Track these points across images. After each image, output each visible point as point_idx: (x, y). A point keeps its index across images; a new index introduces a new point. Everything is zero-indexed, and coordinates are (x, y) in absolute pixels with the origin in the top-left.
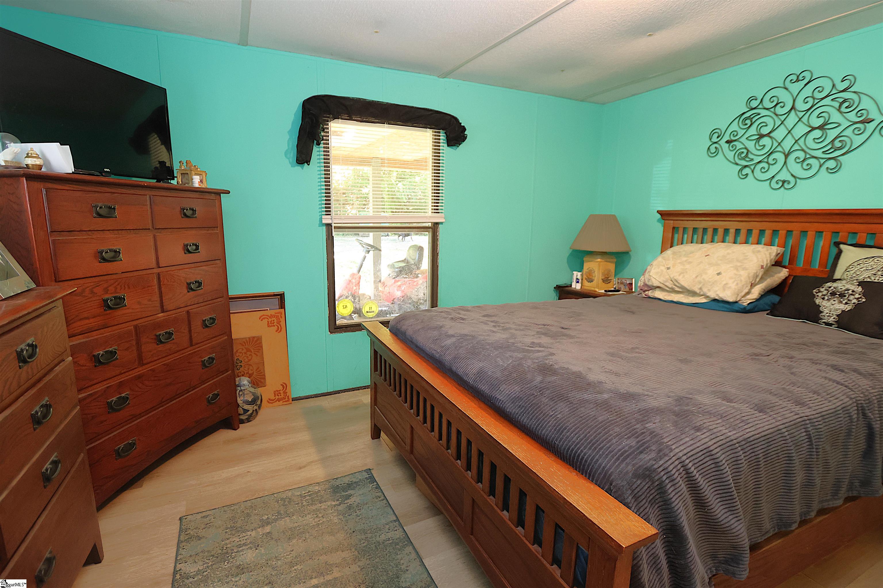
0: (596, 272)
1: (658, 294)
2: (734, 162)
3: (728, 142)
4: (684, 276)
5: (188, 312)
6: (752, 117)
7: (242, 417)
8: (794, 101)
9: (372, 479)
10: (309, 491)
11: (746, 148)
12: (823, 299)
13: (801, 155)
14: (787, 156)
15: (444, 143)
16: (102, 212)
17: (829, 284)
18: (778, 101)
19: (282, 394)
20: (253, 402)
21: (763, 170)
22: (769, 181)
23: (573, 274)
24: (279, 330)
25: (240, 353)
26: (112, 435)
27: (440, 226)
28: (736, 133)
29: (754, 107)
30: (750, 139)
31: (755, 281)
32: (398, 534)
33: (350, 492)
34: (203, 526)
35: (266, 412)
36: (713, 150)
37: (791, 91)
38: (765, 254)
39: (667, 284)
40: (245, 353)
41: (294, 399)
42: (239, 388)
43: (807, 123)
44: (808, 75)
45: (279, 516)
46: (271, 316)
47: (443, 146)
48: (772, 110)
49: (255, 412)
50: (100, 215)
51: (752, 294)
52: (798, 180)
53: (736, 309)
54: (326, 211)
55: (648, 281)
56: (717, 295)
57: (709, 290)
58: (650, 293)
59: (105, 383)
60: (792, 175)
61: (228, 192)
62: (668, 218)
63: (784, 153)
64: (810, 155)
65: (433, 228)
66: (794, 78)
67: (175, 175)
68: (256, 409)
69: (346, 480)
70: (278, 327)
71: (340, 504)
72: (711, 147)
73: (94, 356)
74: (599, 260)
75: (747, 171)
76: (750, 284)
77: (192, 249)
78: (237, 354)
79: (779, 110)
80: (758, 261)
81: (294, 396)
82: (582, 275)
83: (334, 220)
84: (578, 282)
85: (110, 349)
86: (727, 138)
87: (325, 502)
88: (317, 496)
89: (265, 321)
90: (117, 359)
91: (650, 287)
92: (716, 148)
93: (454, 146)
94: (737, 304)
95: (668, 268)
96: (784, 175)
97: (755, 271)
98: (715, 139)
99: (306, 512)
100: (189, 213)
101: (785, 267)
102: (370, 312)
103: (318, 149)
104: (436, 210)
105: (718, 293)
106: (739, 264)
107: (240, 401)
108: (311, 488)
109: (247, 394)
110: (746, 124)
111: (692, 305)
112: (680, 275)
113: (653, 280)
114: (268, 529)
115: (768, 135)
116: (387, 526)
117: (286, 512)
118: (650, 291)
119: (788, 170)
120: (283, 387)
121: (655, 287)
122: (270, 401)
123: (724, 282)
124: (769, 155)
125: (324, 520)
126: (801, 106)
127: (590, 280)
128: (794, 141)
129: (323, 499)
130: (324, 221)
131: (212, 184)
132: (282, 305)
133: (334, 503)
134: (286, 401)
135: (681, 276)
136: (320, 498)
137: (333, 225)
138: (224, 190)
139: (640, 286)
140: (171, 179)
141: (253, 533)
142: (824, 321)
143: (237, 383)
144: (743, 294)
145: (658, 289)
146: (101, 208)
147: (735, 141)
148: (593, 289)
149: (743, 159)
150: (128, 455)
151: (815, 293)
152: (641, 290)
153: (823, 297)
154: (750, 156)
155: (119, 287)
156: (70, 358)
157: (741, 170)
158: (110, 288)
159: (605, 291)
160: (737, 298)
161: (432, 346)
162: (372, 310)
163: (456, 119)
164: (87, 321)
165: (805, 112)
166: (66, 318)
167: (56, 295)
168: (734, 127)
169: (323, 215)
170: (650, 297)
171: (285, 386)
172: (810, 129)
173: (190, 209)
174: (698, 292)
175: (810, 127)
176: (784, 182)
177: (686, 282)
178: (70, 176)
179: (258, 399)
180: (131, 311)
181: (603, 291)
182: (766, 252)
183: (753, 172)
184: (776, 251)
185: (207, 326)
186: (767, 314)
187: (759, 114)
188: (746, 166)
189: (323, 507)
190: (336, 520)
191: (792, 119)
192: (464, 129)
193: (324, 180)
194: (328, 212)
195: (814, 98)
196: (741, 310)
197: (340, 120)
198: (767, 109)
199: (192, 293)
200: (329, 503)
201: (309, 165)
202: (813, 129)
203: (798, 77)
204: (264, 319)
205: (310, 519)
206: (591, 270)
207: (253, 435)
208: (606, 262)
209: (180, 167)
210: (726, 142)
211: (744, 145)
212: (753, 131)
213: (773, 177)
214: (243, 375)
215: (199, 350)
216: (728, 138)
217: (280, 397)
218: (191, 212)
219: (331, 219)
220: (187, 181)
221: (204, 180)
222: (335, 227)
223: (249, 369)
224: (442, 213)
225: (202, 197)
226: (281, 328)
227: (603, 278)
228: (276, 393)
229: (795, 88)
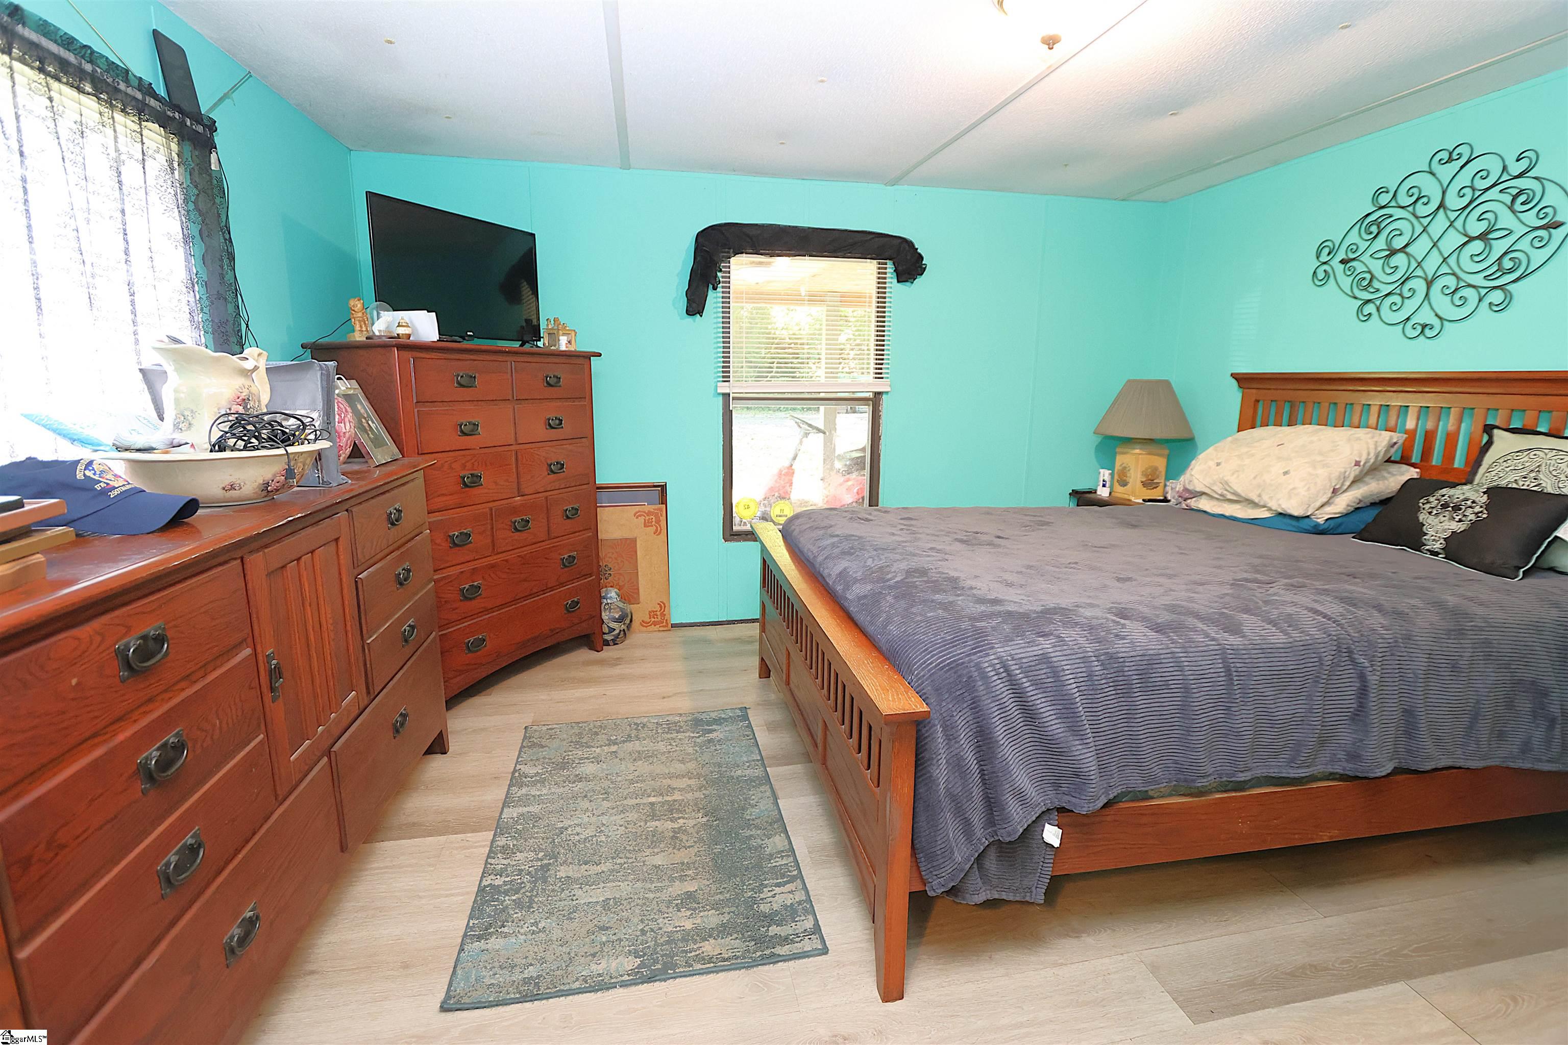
0: (1132, 471)
1: (1204, 504)
2: (1350, 293)
3: (1343, 262)
4: (1238, 476)
5: (546, 498)
6: (1380, 220)
7: (606, 637)
8: (1444, 193)
9: (745, 717)
10: (668, 721)
11: (1370, 272)
12: (1430, 513)
13: (1451, 282)
14: (1429, 284)
15: (892, 278)
16: (463, 382)
17: (1444, 491)
18: (1420, 194)
19: (659, 617)
20: (620, 620)
21: (1394, 308)
22: (1401, 326)
23: (1100, 473)
24: (657, 532)
25: (610, 558)
26: (464, 625)
27: (884, 396)
28: (1355, 247)
29: (1383, 205)
30: (1376, 256)
31: (1343, 485)
32: (758, 772)
33: (714, 727)
34: (547, 737)
35: (637, 637)
36: (1321, 275)
37: (1440, 178)
38: (1367, 443)
39: (1215, 488)
40: (616, 559)
41: (673, 626)
42: (605, 600)
43: (1462, 231)
44: (1465, 151)
45: (629, 739)
46: (649, 513)
47: (891, 283)
48: (1411, 209)
49: (622, 633)
50: (461, 385)
51: (1336, 505)
52: (1445, 323)
53: (1308, 528)
54: (723, 377)
55: (1189, 484)
56: (1279, 505)
57: (1271, 498)
58: (1193, 503)
59: (459, 567)
60: (1437, 315)
61: (599, 355)
62: (1250, 386)
63: (1426, 280)
64: (1465, 282)
65: (874, 400)
66: (1445, 155)
67: (542, 335)
68: (624, 630)
69: (713, 715)
70: (657, 528)
71: (699, 737)
72: (1317, 270)
73: (449, 536)
74: (1137, 451)
75: (1370, 308)
76: (1332, 489)
77: (555, 424)
78: (607, 559)
79: (1422, 210)
80: (1351, 454)
81: (674, 621)
82: (1112, 475)
83: (733, 388)
84: (1104, 486)
85: (465, 531)
86: (1341, 255)
87: (683, 732)
88: (676, 726)
89: (642, 519)
90: (471, 542)
91: (1192, 493)
92: (1325, 271)
93: (907, 281)
94: (1307, 520)
95: (1218, 464)
96: (1426, 316)
97: (1343, 470)
98: (1324, 258)
99: (659, 739)
100: (552, 381)
101: (1414, 465)
102: (780, 516)
103: (715, 295)
104: (879, 375)
105: (1280, 502)
106: (1319, 458)
107: (605, 616)
108: (670, 718)
109: (614, 609)
110: (1371, 233)
111: (1250, 521)
112: (1233, 474)
113: (1195, 481)
114: (614, 748)
115: (1403, 250)
116: (748, 764)
117: (637, 736)
118: (1194, 499)
119: (1432, 308)
120: (661, 607)
121: (1199, 492)
122: (644, 624)
123: (1291, 487)
124: (1403, 283)
125: (678, 749)
126: (1454, 202)
127: (1124, 484)
128: (1442, 260)
129: (682, 730)
130: (720, 391)
131: (582, 345)
132: (664, 501)
133: (692, 735)
134: (663, 626)
135: (1235, 476)
136: (678, 728)
137: (731, 395)
138: (595, 353)
139: (1178, 492)
140: (537, 341)
141: (598, 750)
142: (1427, 547)
143: (603, 595)
144: (1318, 504)
145: (1204, 497)
146: (462, 377)
147: (1354, 259)
148: (1126, 497)
149: (1365, 289)
150: (477, 651)
151: (1421, 504)
152: (1180, 497)
153: (1430, 510)
154: (1376, 284)
155: (476, 464)
156: (428, 531)
157: (1360, 309)
158: (467, 464)
159: (1144, 500)
160: (1307, 510)
161: (811, 547)
162: (785, 514)
163: (910, 244)
164: (445, 498)
165: (1459, 212)
166: (426, 493)
167: (419, 465)
168: (1353, 237)
169: (718, 381)
170: (1192, 509)
171: (663, 606)
172: (1467, 239)
173: (554, 376)
174: (1256, 501)
175: (1466, 235)
176: (1424, 326)
177: (1240, 486)
178: (434, 344)
179: (627, 616)
180: (486, 491)
181: (1141, 501)
182: (1369, 441)
183: (1378, 309)
184: (1388, 438)
185: (568, 517)
186: (1353, 537)
187: (1391, 216)
188: (1369, 301)
189: (679, 737)
190: (690, 750)
191: (1441, 221)
192: (921, 257)
193: (722, 335)
194: (726, 378)
195: (1474, 190)
196: (1311, 529)
197: (744, 255)
198: (1403, 208)
199: (553, 476)
200: (687, 734)
201: (701, 316)
202: (1471, 239)
203: (1451, 154)
204: (640, 516)
205: (662, 747)
206: (1125, 468)
207: (617, 658)
208: (1149, 454)
209: (548, 325)
210: (1340, 262)
211: (1367, 267)
212: (1380, 243)
213: (1408, 319)
214: (611, 587)
215: (557, 546)
216: (1344, 256)
217: (656, 619)
218: (555, 380)
219: (729, 387)
220: (554, 343)
221: (573, 342)
222: (733, 399)
223: (619, 579)
224: (888, 378)
225: (567, 361)
226: (661, 530)
227: (1144, 480)
228: (652, 614)
229: (1446, 172)
